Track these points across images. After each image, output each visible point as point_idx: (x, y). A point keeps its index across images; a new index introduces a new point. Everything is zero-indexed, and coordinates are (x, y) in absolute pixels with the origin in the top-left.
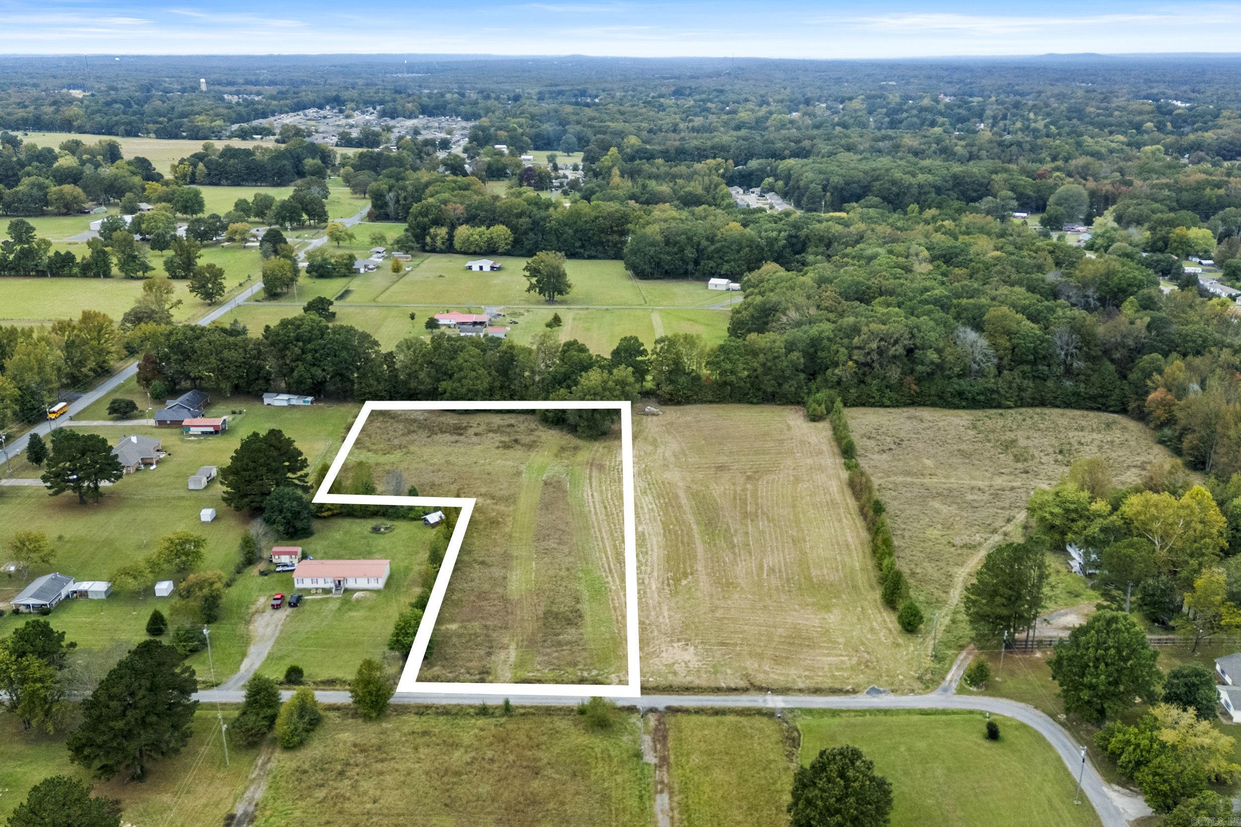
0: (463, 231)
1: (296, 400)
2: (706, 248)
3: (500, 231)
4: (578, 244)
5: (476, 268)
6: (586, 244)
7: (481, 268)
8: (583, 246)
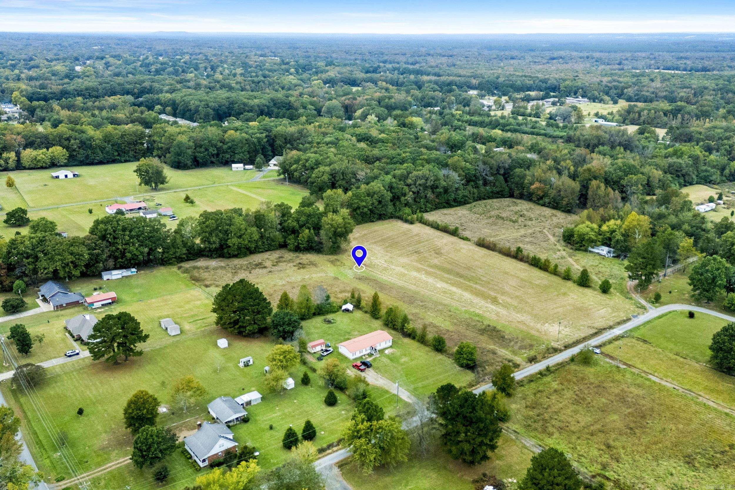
0: (28, 154)
1: (125, 273)
2: (221, 147)
3: (57, 151)
4: (116, 154)
5: (62, 177)
6: (121, 153)
7: (66, 176)
8: (119, 155)
